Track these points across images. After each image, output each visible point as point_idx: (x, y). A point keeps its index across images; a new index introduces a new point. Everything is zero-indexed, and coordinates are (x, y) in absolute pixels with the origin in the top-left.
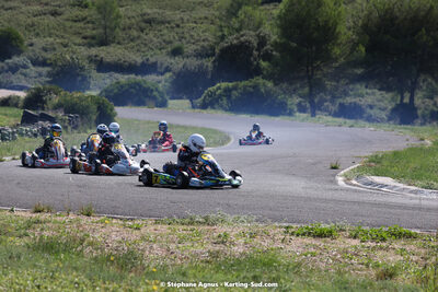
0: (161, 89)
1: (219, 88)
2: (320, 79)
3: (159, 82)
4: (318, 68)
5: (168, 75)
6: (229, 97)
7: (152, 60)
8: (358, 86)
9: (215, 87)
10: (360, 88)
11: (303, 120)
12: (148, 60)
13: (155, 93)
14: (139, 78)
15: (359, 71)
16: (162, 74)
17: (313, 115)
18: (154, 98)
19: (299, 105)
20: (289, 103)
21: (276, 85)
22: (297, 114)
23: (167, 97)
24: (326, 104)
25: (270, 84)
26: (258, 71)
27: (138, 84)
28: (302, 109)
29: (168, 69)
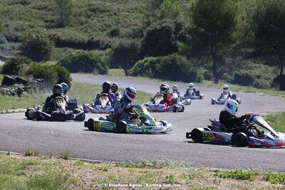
0: (103, 61)
1: (147, 61)
2: (221, 56)
3: (101, 55)
4: (220, 47)
5: (108, 50)
6: (154, 68)
7: (96, 39)
8: (249, 61)
9: (143, 61)
10: (250, 63)
11: (209, 86)
12: (92, 38)
13: (99, 64)
14: (86, 52)
15: (250, 50)
16: (104, 49)
17: (216, 82)
18: (98, 67)
19: (205, 74)
20: (198, 73)
21: (188, 59)
22: (204, 81)
23: (107, 67)
24: (225, 74)
25: (184, 59)
26: (175, 49)
27: (86, 57)
28: (208, 78)
29: (108, 46)
